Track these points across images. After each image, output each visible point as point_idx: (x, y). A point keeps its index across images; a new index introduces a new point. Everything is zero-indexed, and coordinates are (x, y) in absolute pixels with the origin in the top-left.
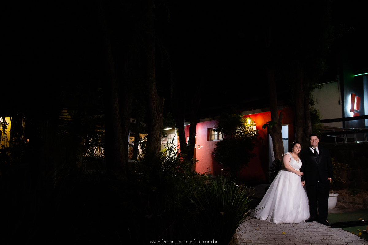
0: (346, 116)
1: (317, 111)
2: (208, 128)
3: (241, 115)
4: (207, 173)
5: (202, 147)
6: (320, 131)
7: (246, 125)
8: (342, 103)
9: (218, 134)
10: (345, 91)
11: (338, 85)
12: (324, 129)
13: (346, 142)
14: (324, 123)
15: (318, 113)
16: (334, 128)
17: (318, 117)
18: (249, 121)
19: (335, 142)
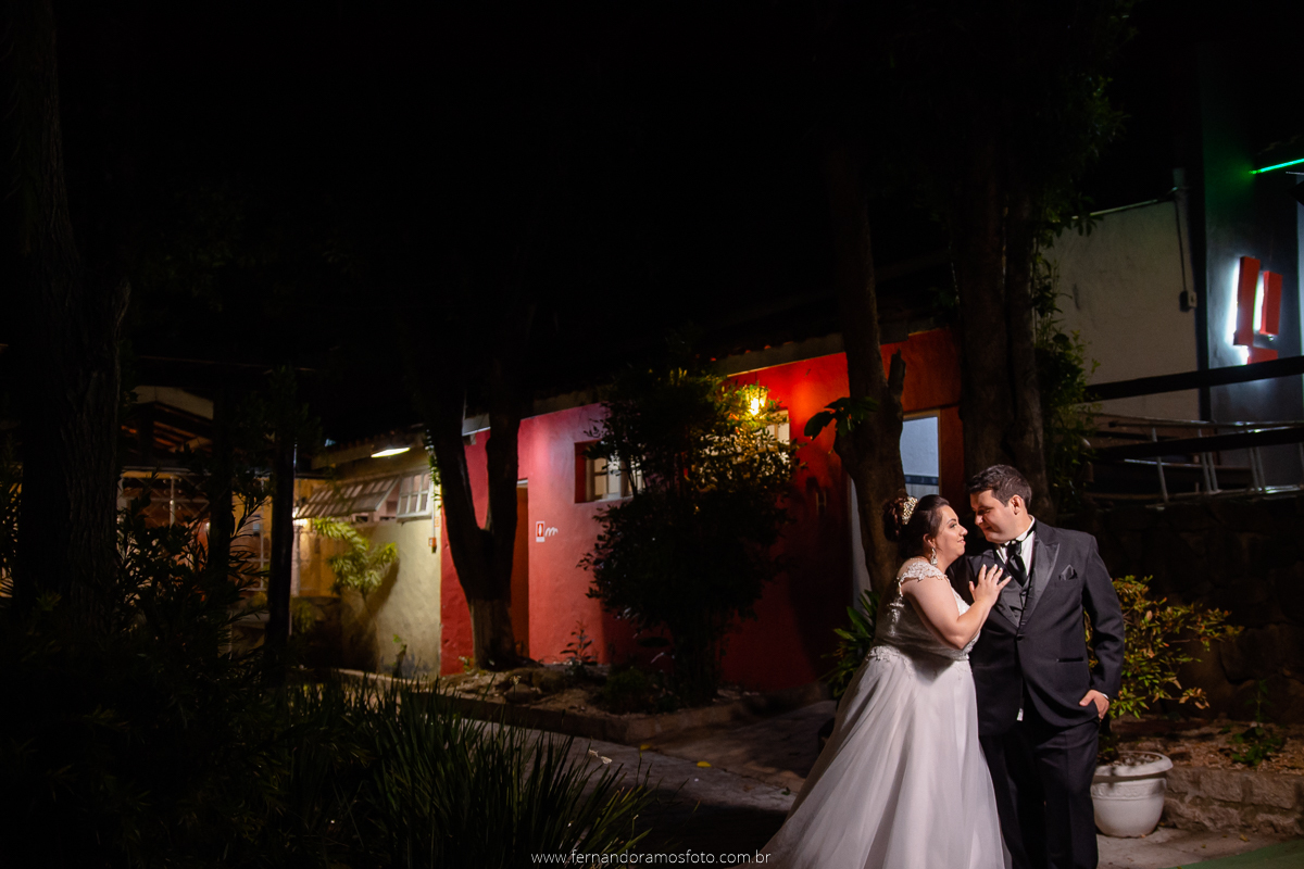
0: (1213, 364)
1: (1072, 341)
2: (580, 440)
3: (716, 374)
4: (572, 655)
5: (555, 530)
6: (1087, 442)
7: (739, 424)
8: (1198, 304)
9: (626, 472)
10: (1210, 242)
11: (1178, 219)
12: (1105, 428)
13: (1211, 493)
14: (1104, 402)
15: (1073, 353)
16: (1153, 424)
17: (1076, 371)
18: (755, 402)
19: (1158, 489)
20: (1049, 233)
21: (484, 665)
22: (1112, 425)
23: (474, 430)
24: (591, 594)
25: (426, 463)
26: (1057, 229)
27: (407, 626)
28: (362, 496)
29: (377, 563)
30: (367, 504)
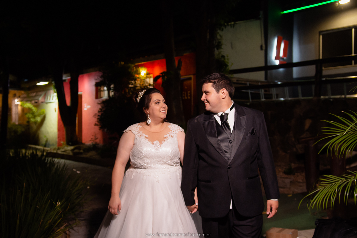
0: (269, 64)
1: (226, 57)
2: (96, 81)
3: (132, 63)
4: (92, 142)
5: (90, 106)
7: (138, 78)
9: (109, 90)
10: (269, 32)
13: (262, 100)
15: (226, 60)
17: (227, 66)
18: (143, 72)
19: (248, 98)
20: (223, 27)
21: (68, 144)
22: (237, 81)
23: (66, 78)
24: (96, 125)
25: (52, 87)
26: (225, 26)
27: (48, 133)
28: (36, 96)
29: (39, 115)
30: (37, 98)
